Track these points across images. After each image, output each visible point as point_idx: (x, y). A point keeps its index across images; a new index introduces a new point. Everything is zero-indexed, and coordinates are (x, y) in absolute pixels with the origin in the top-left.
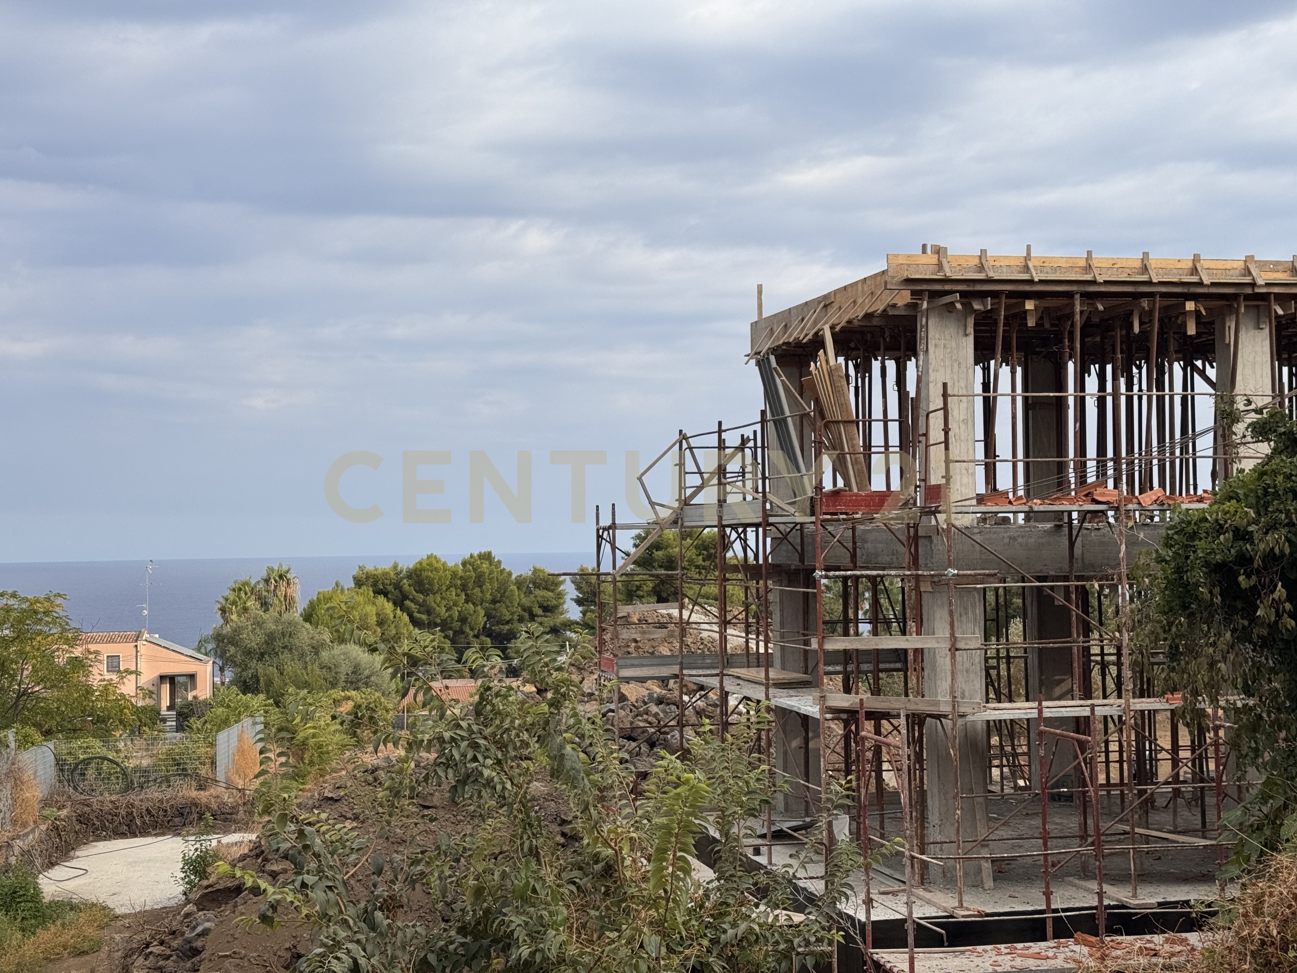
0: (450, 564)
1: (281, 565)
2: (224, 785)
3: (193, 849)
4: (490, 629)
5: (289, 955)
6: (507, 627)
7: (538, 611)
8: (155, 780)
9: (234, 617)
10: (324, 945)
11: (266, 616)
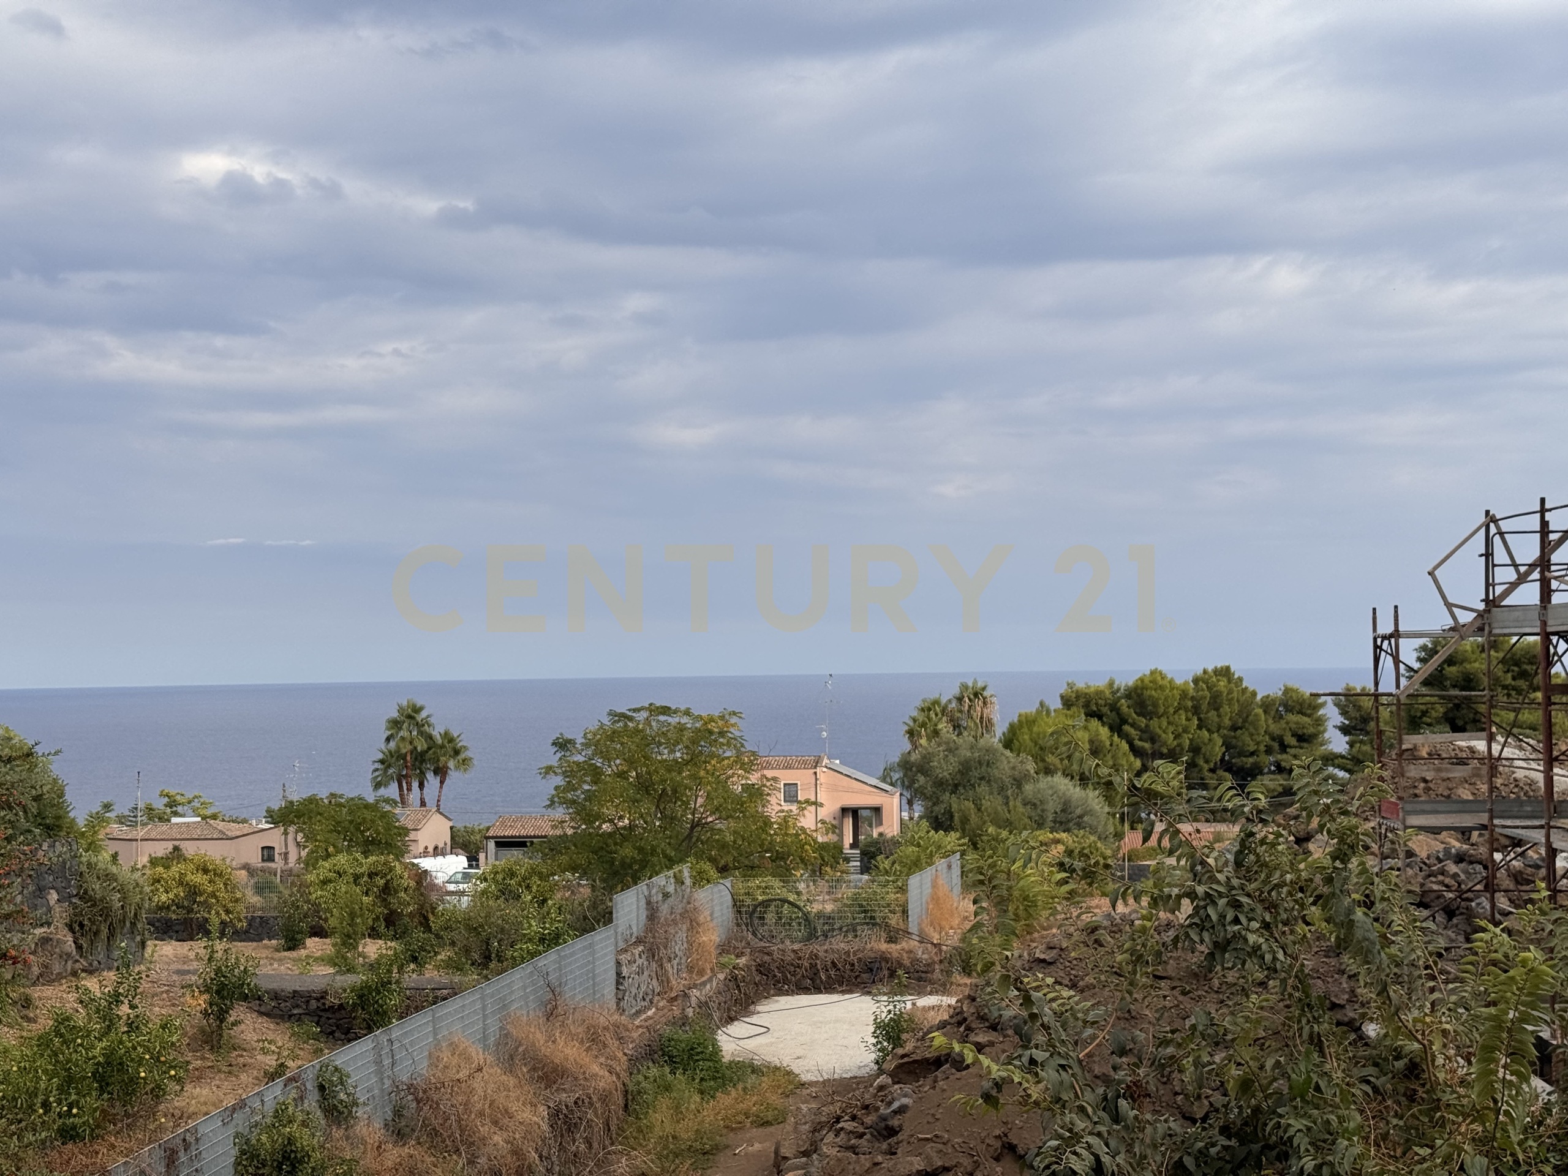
0: (1179, 681)
1: (975, 682)
2: (917, 938)
3: (885, 1010)
4: (1229, 762)
5: (998, 1144)
6: (1251, 760)
7: (1291, 740)
8: (840, 929)
9: (923, 741)
10: (1060, 1137)
11: (960, 741)
